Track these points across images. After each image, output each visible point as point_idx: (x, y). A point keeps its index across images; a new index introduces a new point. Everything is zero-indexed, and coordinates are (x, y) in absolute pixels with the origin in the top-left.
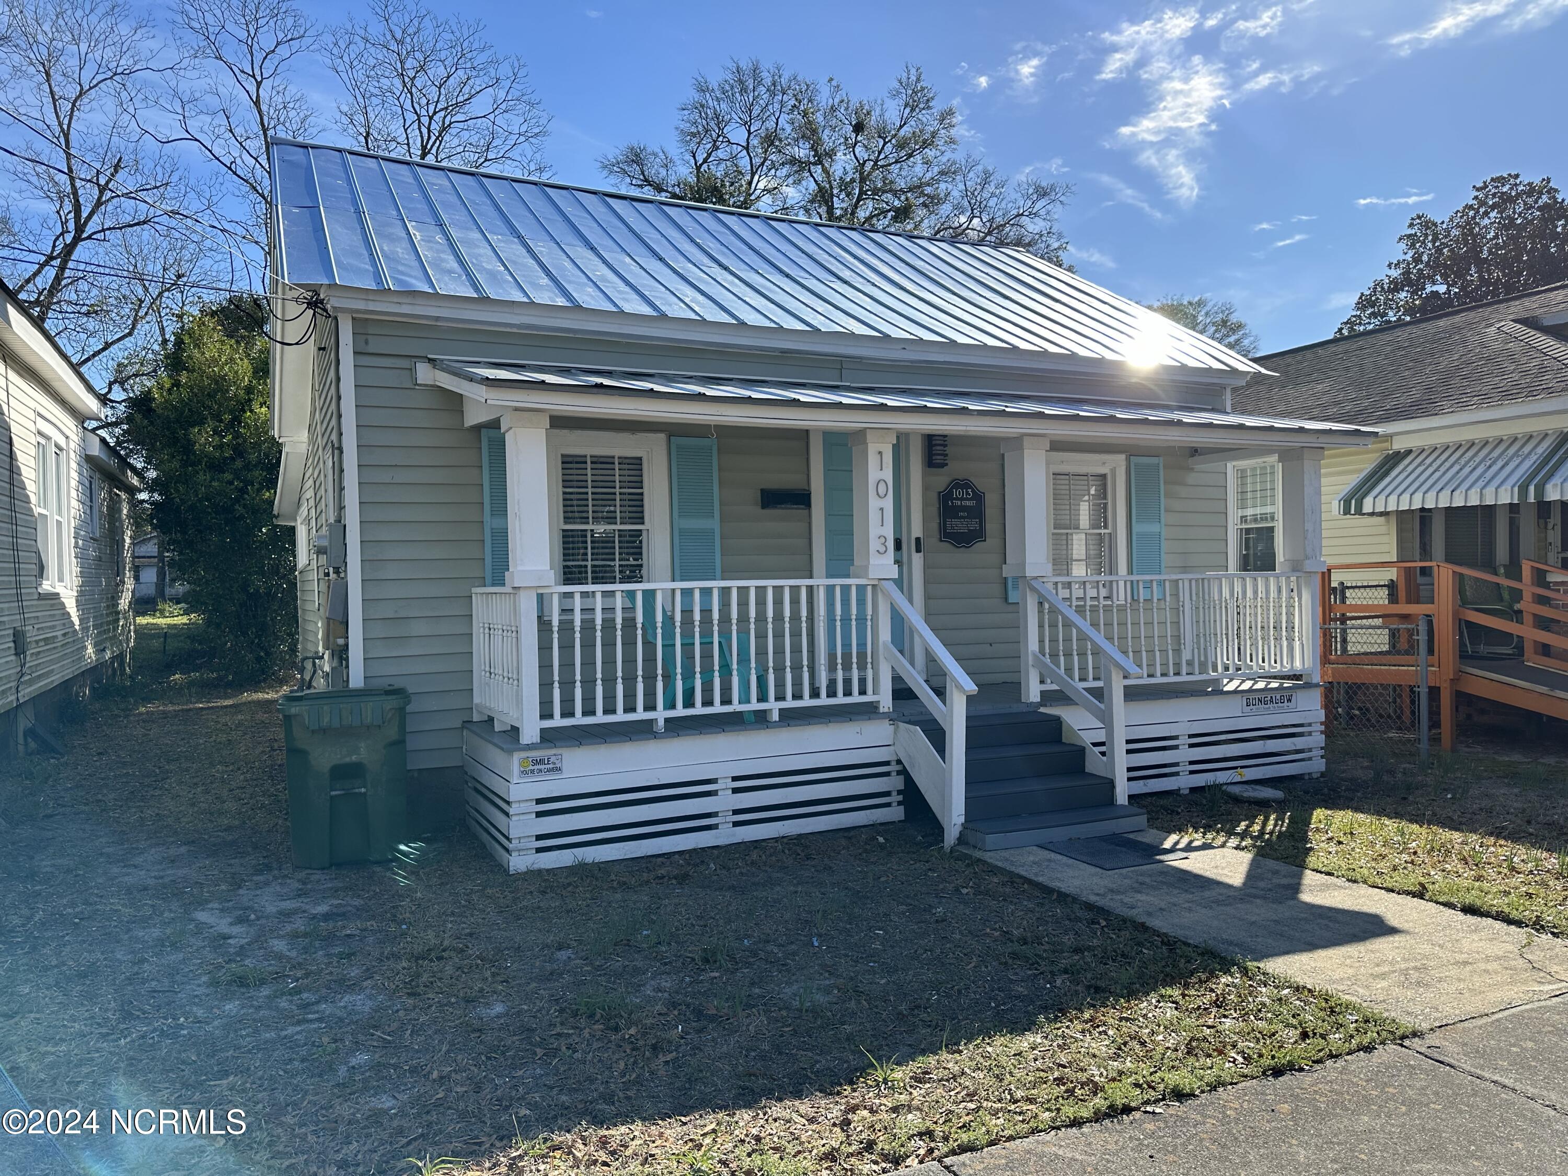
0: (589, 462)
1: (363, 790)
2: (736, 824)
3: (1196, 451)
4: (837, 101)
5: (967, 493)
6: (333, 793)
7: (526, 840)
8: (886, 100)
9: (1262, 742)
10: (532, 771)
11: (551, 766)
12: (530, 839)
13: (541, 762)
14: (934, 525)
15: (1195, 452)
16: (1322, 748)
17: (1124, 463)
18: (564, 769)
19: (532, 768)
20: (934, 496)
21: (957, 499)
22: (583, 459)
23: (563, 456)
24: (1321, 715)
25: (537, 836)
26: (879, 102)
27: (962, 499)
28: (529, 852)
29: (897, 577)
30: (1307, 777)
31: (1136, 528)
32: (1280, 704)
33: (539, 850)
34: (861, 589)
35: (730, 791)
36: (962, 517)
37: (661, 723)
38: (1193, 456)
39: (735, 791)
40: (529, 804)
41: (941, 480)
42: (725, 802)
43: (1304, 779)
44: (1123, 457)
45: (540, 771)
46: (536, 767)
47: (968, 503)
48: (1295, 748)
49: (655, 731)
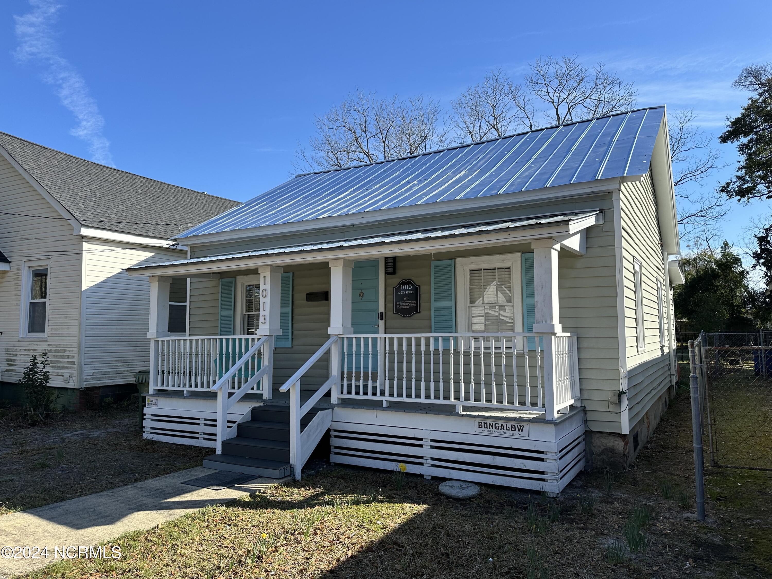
5: (409, 287)
7: (148, 428)
9: (492, 456)
11: (154, 403)
13: (152, 401)
14: (391, 305)
17: (520, 259)
18: (158, 405)
19: (150, 403)
20: (391, 289)
21: (403, 290)
23: (247, 286)
25: (151, 428)
27: (406, 290)
28: (148, 433)
31: (526, 301)
32: (510, 431)
33: (152, 433)
35: (203, 425)
36: (406, 300)
37: (185, 392)
40: (149, 415)
41: (395, 281)
42: (201, 428)
44: (519, 254)
47: (409, 292)
48: (525, 468)
49: (183, 395)
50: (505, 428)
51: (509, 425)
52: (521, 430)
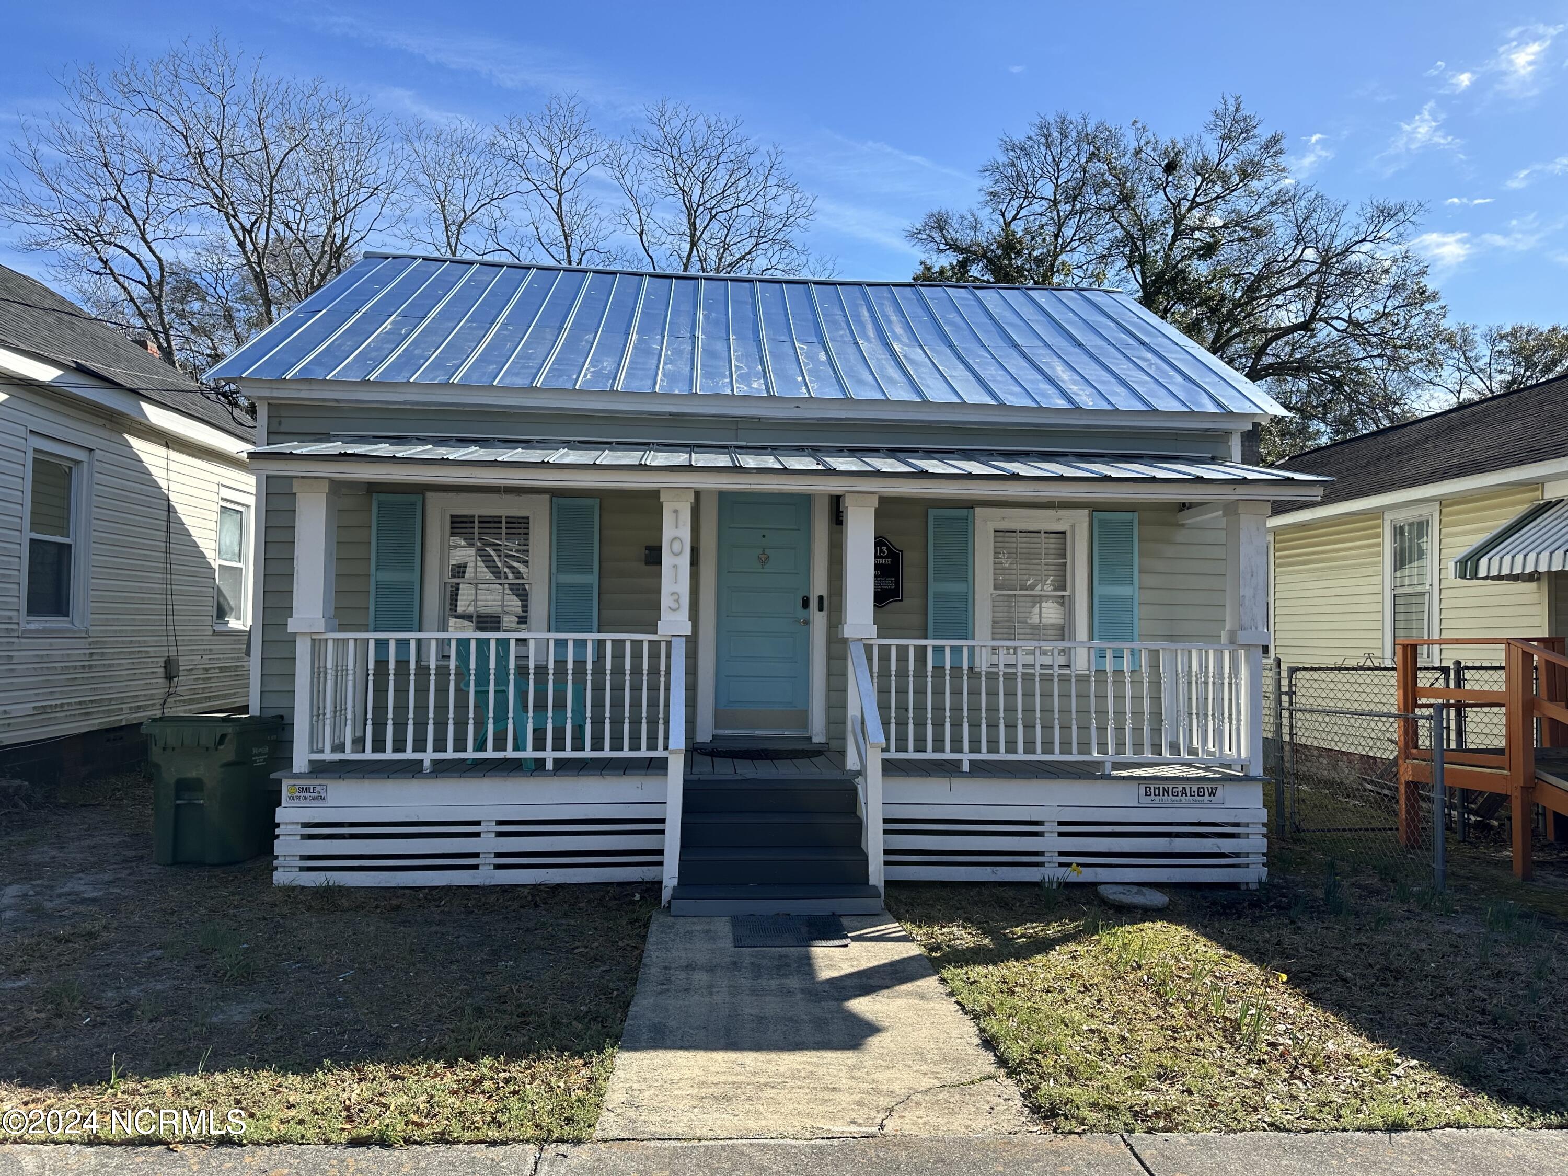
0: (476, 522)
1: (202, 802)
2: (498, 867)
3: (1184, 504)
4: (1142, 143)
5: (881, 551)
6: (178, 802)
7: (291, 858)
8: (1203, 135)
9: (1168, 839)
10: (299, 798)
11: (316, 795)
12: (295, 858)
13: (307, 790)
14: (838, 584)
15: (1183, 506)
16: (1264, 855)
17: (1087, 519)
18: (329, 798)
19: (298, 794)
22: (472, 519)
23: (452, 516)
24: (1263, 815)
25: (301, 856)
26: (1196, 137)
28: (293, 869)
29: (690, 634)
30: (1243, 887)
31: (1099, 590)
32: (1197, 798)
33: (302, 869)
34: (654, 645)
35: (493, 835)
37: (427, 764)
38: (1181, 510)
39: (500, 834)
40: (295, 826)
42: (488, 844)
43: (1239, 889)
44: (1085, 512)
45: (306, 798)
46: (302, 795)
47: (882, 562)
48: (1219, 851)
49: (421, 771)
50: (1188, 794)
51: (1195, 788)
52: (1212, 794)
